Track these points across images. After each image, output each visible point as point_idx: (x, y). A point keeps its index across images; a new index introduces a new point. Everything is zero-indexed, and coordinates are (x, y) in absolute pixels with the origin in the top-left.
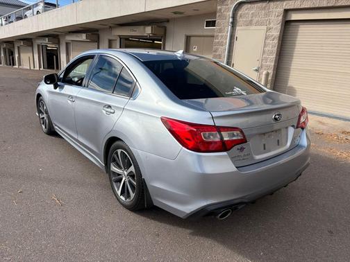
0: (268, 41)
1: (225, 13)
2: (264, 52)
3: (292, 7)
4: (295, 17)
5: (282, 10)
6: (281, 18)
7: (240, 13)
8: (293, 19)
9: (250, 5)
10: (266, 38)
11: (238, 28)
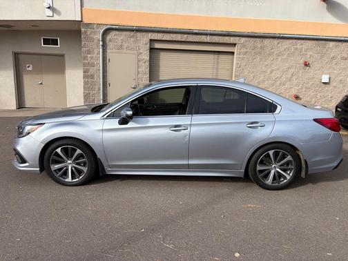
0: (140, 63)
1: (91, 36)
2: (138, 73)
3: (156, 38)
4: (157, 46)
5: (148, 40)
6: (148, 46)
7: (108, 38)
8: (156, 47)
9: (117, 33)
10: (139, 61)
11: (108, 51)
